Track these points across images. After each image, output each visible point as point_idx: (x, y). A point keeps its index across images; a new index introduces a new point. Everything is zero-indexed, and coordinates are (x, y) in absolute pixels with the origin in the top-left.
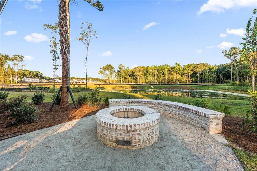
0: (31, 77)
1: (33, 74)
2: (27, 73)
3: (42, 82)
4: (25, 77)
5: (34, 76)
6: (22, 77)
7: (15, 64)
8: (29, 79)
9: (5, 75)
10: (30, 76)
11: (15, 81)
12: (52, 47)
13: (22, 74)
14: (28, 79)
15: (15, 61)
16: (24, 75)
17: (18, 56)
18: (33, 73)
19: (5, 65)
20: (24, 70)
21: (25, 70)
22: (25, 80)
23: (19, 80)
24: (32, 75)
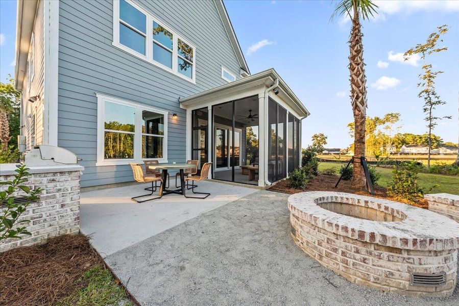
0: (416, 146)
1: (420, 140)
2: (409, 139)
3: (439, 154)
4: (404, 146)
5: (423, 142)
6: (400, 145)
7: (387, 128)
8: (411, 148)
9: (375, 144)
10: (414, 143)
11: (387, 152)
12: (421, 85)
13: (401, 141)
14: (409, 148)
15: (387, 124)
16: (404, 142)
17: (391, 115)
18: (421, 138)
19: (375, 132)
20: (404, 135)
21: (406, 134)
22: (404, 149)
23: (394, 150)
24: (418, 141)
